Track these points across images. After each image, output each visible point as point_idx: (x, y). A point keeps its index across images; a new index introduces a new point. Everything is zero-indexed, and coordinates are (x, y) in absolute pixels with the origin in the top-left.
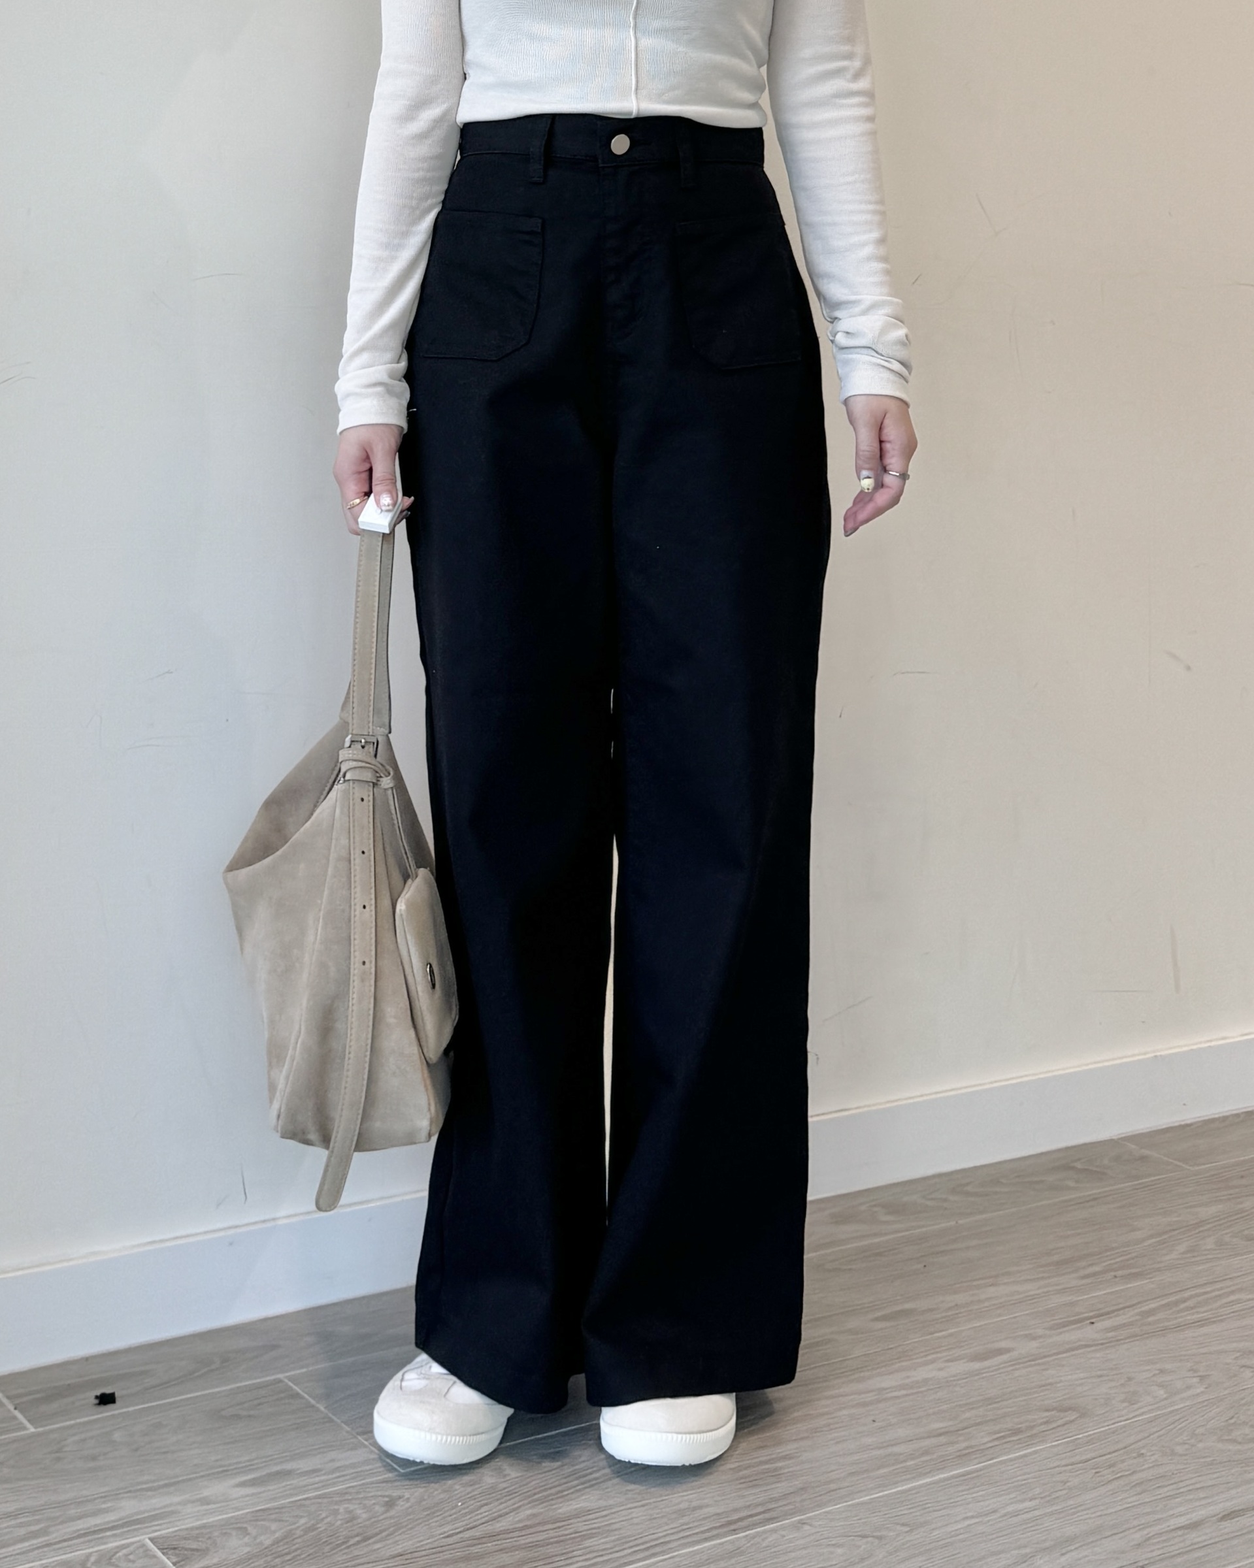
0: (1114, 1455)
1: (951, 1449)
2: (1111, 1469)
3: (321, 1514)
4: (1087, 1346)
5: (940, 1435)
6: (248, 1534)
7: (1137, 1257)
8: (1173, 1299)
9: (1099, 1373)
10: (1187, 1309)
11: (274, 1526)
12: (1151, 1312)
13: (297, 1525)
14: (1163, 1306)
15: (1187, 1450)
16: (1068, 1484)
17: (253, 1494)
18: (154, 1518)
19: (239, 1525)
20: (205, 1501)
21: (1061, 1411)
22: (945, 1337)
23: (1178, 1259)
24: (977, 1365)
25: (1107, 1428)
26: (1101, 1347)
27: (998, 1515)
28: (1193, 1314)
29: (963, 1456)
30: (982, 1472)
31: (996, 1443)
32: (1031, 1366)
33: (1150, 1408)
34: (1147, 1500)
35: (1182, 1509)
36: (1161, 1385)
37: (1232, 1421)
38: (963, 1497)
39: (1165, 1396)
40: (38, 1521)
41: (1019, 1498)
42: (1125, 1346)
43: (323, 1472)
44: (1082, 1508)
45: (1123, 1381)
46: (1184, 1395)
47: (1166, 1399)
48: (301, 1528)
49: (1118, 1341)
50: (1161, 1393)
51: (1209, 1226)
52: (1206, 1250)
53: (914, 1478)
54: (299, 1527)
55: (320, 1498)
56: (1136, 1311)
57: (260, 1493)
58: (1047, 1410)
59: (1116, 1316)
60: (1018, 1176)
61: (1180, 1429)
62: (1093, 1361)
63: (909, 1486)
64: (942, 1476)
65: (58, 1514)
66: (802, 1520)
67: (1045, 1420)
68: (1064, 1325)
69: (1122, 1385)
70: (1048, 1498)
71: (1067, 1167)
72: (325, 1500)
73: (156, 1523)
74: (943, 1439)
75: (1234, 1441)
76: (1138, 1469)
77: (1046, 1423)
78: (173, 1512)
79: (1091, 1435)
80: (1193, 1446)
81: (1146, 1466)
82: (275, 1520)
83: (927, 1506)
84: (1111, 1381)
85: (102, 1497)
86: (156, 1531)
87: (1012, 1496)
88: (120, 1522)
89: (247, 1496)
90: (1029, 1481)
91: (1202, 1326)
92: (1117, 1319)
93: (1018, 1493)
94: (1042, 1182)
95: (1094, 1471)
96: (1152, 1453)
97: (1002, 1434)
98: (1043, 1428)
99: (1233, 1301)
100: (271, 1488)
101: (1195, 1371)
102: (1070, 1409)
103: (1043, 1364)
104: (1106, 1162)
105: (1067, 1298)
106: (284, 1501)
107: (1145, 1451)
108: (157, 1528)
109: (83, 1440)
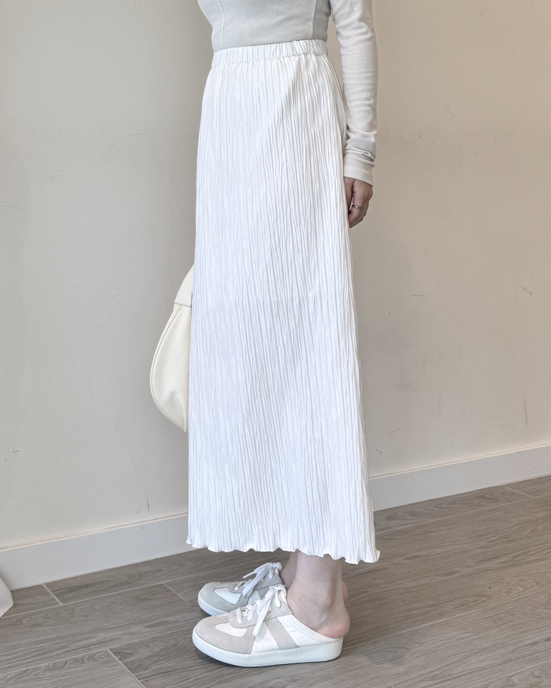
0: (502, 614)
1: (436, 612)
2: (500, 621)
4: (490, 570)
5: (432, 606)
6: (150, 647)
7: (510, 534)
8: (526, 551)
9: (496, 581)
10: (531, 555)
11: (160, 644)
14: (522, 554)
15: (531, 612)
16: (484, 626)
17: (152, 631)
18: (111, 640)
19: (146, 643)
20: (132, 634)
22: (433, 566)
23: (527, 534)
24: (446, 578)
26: (496, 570)
27: (454, 639)
28: (534, 557)
29: (441, 615)
30: (449, 621)
31: (454, 610)
32: (468, 578)
33: (517, 595)
34: (516, 633)
35: (530, 636)
36: (521, 586)
38: (441, 632)
39: (523, 590)
40: (64, 642)
41: (463, 632)
42: (506, 570)
43: (181, 622)
44: (489, 636)
45: (505, 584)
46: (530, 590)
49: (503, 568)
50: (521, 589)
51: (540, 521)
52: (539, 531)
53: (421, 624)
54: (170, 644)
55: (179, 632)
56: (511, 556)
57: (154, 630)
58: (475, 596)
59: (503, 557)
61: (529, 604)
62: (493, 576)
63: (419, 627)
64: (433, 623)
65: (72, 639)
66: (375, 641)
67: (473, 600)
68: (481, 561)
69: (505, 586)
70: (475, 632)
71: (482, 497)
72: (181, 633)
73: (113, 642)
74: (433, 608)
76: (512, 620)
78: (119, 638)
79: (492, 607)
80: (533, 611)
81: (515, 619)
82: (161, 641)
84: (501, 584)
85: (90, 632)
87: (461, 631)
88: (98, 642)
89: (149, 631)
90: (468, 625)
91: (537, 562)
93: (464, 630)
94: (472, 503)
95: (494, 621)
96: (517, 614)
97: (457, 606)
98: (473, 603)
100: (159, 628)
101: (535, 580)
102: (483, 596)
103: (474, 577)
104: (498, 495)
105: (482, 551)
106: (164, 634)
107: (514, 613)
108: (112, 645)
109: (83, 609)
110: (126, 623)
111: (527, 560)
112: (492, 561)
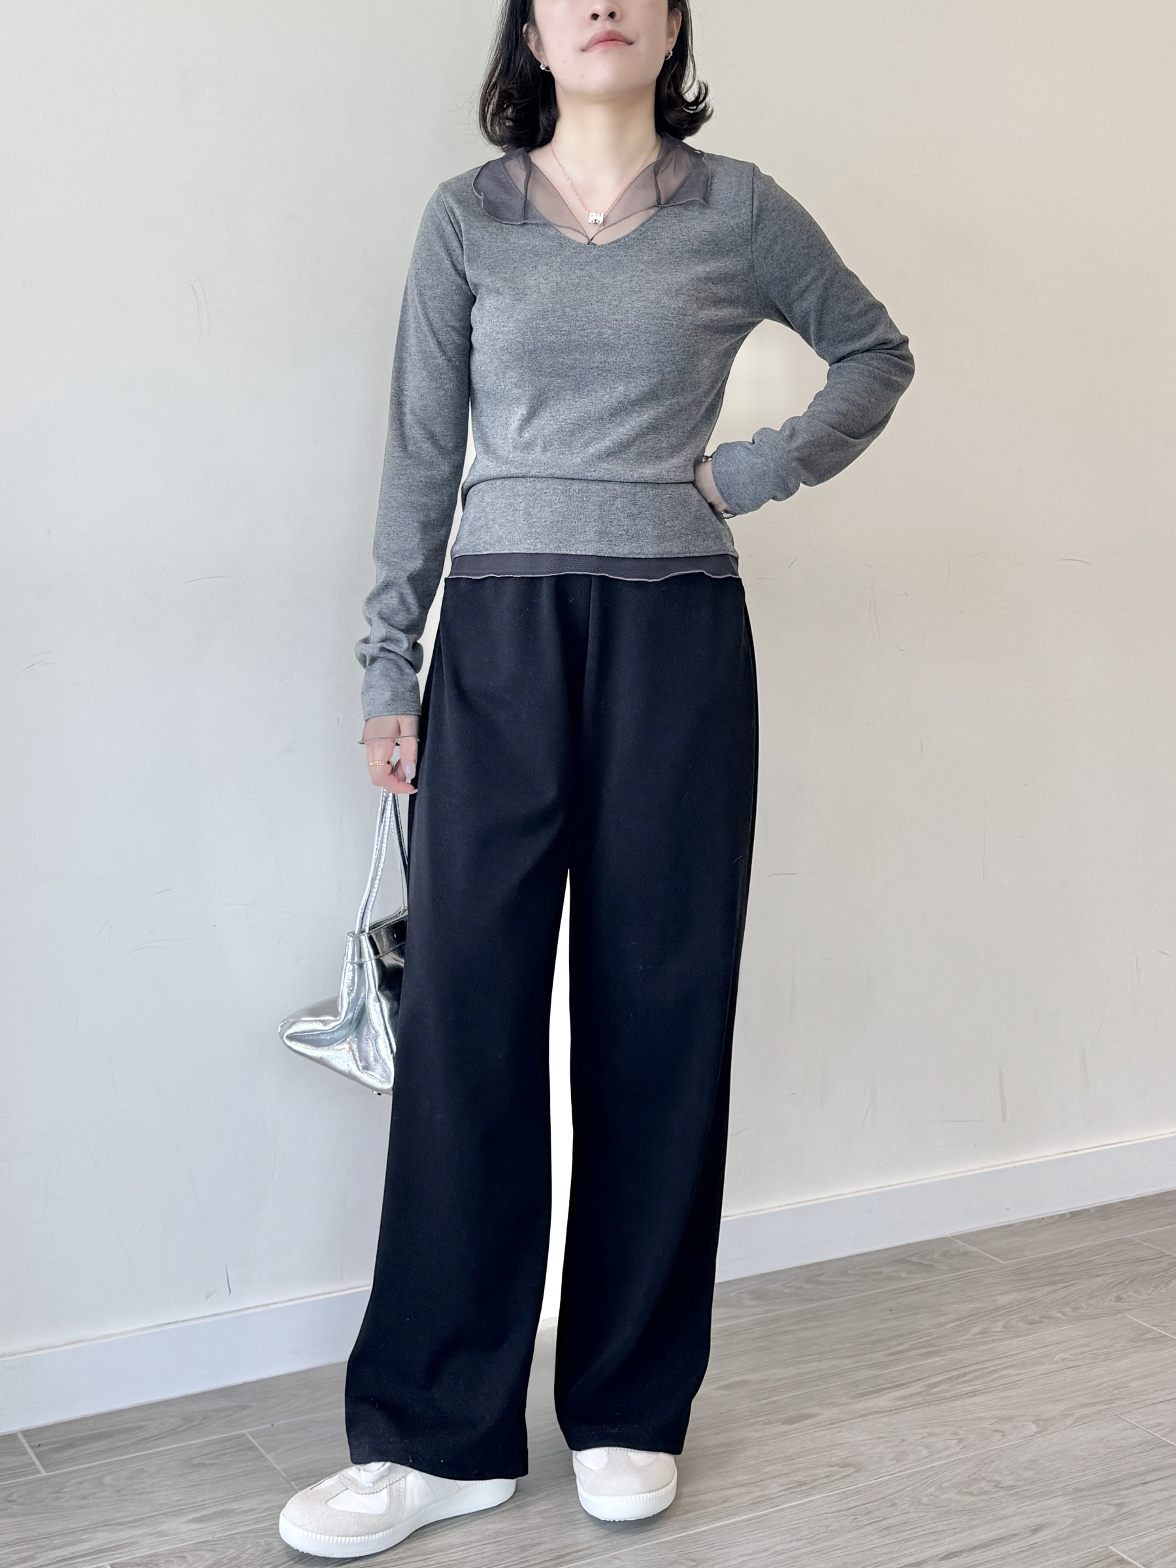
0: (872, 1504)
1: (747, 1498)
2: (867, 1516)
3: (245, 1547)
4: (877, 1412)
5: (742, 1486)
6: (187, 1562)
7: (938, 1338)
8: (956, 1373)
9: (880, 1435)
10: (964, 1382)
11: (208, 1555)
12: (934, 1385)
13: (226, 1554)
14: (949, 1378)
15: (931, 1500)
16: (830, 1528)
17: (197, 1529)
18: (118, 1547)
19: (181, 1554)
20: (160, 1534)
21: (840, 1467)
22: (766, 1404)
23: (970, 1339)
24: (787, 1428)
25: (874, 1481)
26: (888, 1413)
27: (769, 1553)
28: (968, 1386)
29: (755, 1504)
30: (766, 1517)
31: (784, 1493)
32: (828, 1429)
33: (912, 1465)
34: (888, 1542)
35: (913, 1550)
36: (926, 1447)
37: (974, 1477)
38: (746, 1538)
39: (928, 1454)
40: (29, 1549)
41: (788, 1540)
42: (907, 1413)
43: (256, 1512)
44: (836, 1548)
45: (896, 1443)
46: (941, 1455)
47: (927, 1457)
48: (228, 1557)
49: (903, 1408)
50: (925, 1452)
51: (1003, 1312)
52: (996, 1332)
53: (711, 1521)
54: (226, 1556)
55: (248, 1533)
56: (927, 1383)
57: (204, 1528)
58: (831, 1466)
59: (906, 1388)
60: (863, 1268)
61: (930, 1483)
62: (879, 1425)
63: (706, 1528)
64: (734, 1520)
65: (46, 1543)
66: (615, 1555)
67: (828, 1474)
68: (863, 1395)
69: (896, 1446)
70: (810, 1540)
71: (903, 1261)
72: (253, 1535)
73: (119, 1551)
74: (743, 1489)
75: (971, 1494)
76: (889, 1516)
77: (827, 1476)
78: (133, 1543)
79: (858, 1488)
80: (937, 1497)
81: (895, 1514)
82: (210, 1551)
83: (715, 1545)
84: (888, 1442)
85: (82, 1530)
86: (117, 1558)
87: (783, 1537)
88: (92, 1551)
89: (194, 1530)
90: (801, 1525)
91: (974, 1396)
92: (908, 1389)
93: (789, 1535)
94: (881, 1273)
95: (852, 1518)
96: (903, 1502)
97: (790, 1486)
98: (824, 1481)
99: (1003, 1376)
100: (214, 1523)
101: (956, 1434)
102: (848, 1465)
103: (841, 1427)
104: (936, 1256)
105: (872, 1372)
106: (219, 1535)
107: (897, 1501)
108: (118, 1556)
109: (81, 1483)
110: (154, 1512)
111: (953, 1393)
112: (885, 1394)
